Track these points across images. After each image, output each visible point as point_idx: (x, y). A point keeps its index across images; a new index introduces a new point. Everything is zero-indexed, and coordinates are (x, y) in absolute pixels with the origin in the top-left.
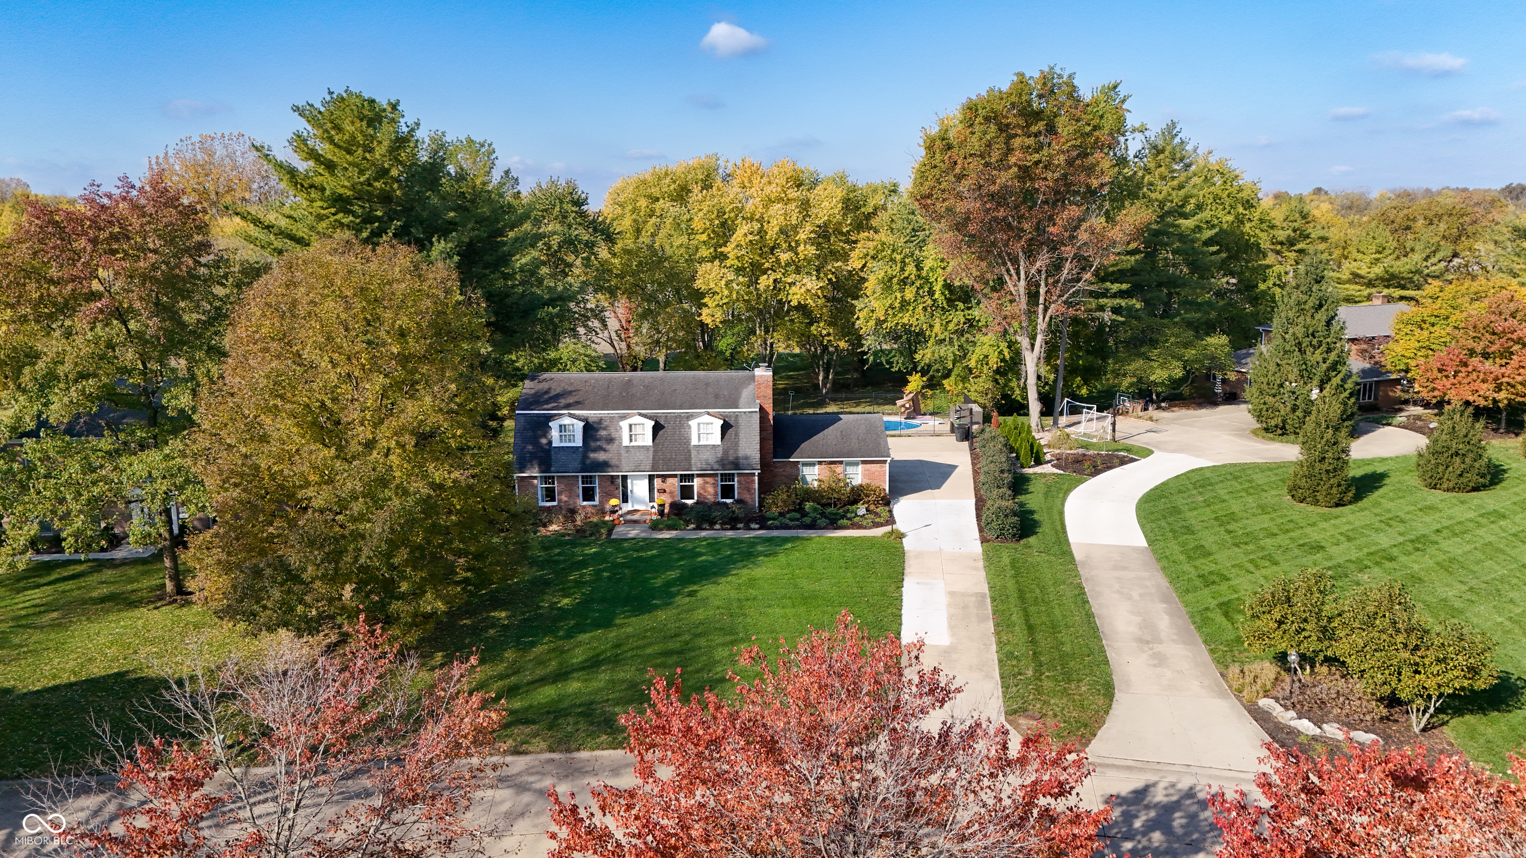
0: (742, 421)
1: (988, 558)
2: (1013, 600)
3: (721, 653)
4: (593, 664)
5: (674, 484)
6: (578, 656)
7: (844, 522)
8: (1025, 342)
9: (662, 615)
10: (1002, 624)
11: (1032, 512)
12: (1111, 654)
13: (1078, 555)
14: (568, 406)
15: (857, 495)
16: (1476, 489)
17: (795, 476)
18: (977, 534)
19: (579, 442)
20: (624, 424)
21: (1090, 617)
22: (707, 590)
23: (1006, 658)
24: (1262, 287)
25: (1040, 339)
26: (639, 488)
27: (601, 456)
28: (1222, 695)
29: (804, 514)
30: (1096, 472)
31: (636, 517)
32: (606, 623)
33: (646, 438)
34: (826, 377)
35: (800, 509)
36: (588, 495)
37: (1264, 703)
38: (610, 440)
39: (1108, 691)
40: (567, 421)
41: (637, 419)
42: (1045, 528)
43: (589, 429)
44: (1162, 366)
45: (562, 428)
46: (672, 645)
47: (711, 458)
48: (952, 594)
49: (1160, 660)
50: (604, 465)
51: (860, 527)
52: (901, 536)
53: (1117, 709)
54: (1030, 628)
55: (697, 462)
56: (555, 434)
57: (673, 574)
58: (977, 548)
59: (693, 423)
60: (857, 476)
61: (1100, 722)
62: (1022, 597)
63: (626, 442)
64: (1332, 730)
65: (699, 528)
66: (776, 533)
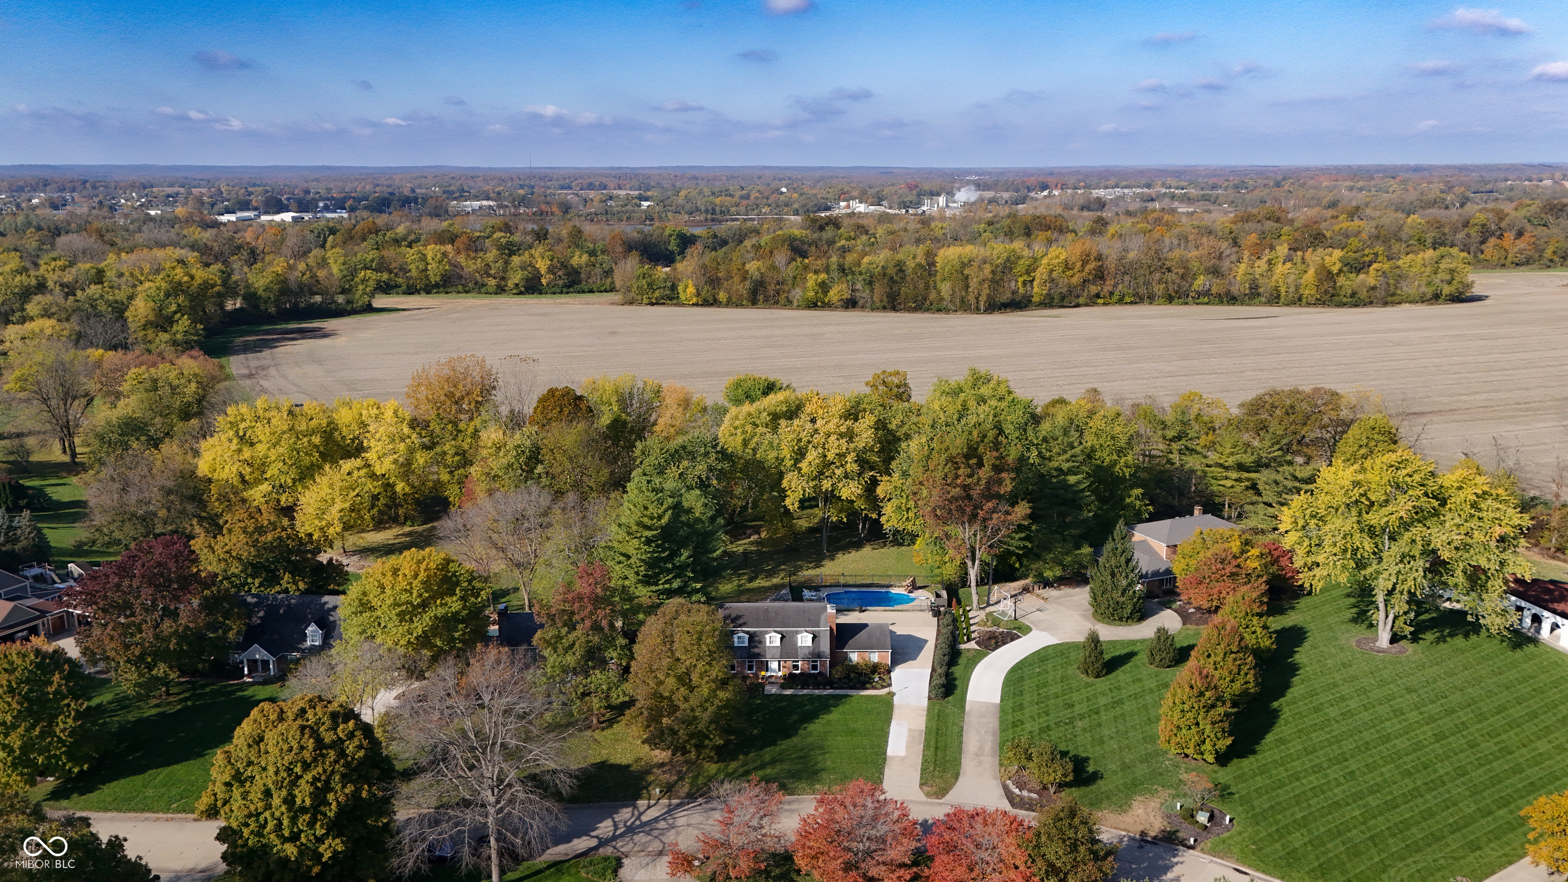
0: (822, 634)
1: (930, 709)
2: (934, 734)
3: (820, 758)
4: (773, 762)
5: (790, 664)
6: (767, 758)
7: (868, 686)
8: (969, 563)
9: (795, 739)
10: (927, 746)
11: (955, 679)
12: (963, 761)
13: (967, 708)
14: (740, 626)
15: (875, 668)
16: (1169, 667)
17: (846, 657)
18: (927, 695)
19: (746, 644)
20: (767, 636)
21: (961, 742)
22: (811, 727)
23: (925, 761)
24: (1128, 500)
25: (977, 562)
26: (774, 665)
27: (756, 650)
28: (996, 779)
29: (851, 680)
30: (997, 647)
31: (773, 680)
32: (774, 743)
33: (777, 642)
34: (864, 527)
35: (848, 676)
36: (750, 668)
37: (1009, 782)
38: (760, 642)
39: (957, 776)
40: (741, 634)
41: (774, 634)
42: (958, 692)
43: (752, 636)
44: (1050, 569)
45: (739, 638)
46: (801, 754)
47: (807, 652)
48: (910, 730)
49: (980, 763)
50: (758, 655)
51: (876, 688)
52: (893, 694)
53: (959, 783)
54: (937, 748)
55: (801, 653)
56: (736, 640)
57: (795, 717)
58: (925, 702)
59: (799, 636)
60: (875, 657)
61: (951, 788)
62: (937, 733)
63: (768, 644)
64: (1025, 793)
65: (803, 688)
66: (838, 692)
